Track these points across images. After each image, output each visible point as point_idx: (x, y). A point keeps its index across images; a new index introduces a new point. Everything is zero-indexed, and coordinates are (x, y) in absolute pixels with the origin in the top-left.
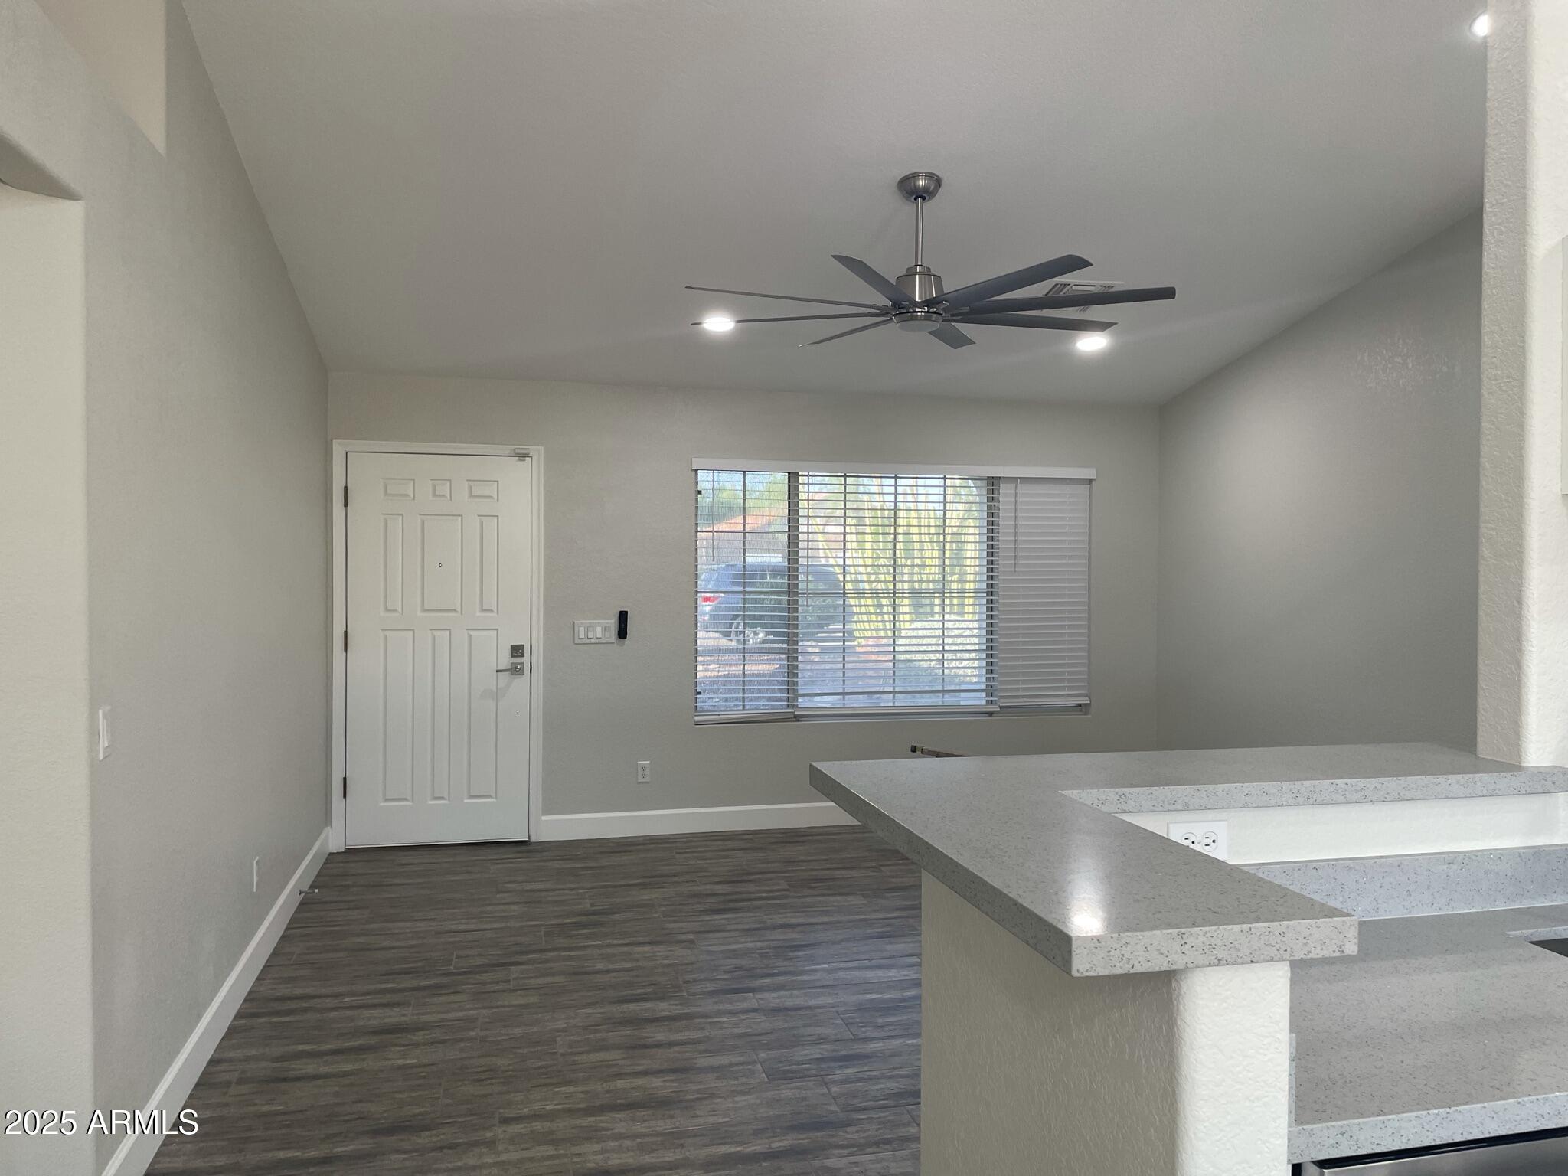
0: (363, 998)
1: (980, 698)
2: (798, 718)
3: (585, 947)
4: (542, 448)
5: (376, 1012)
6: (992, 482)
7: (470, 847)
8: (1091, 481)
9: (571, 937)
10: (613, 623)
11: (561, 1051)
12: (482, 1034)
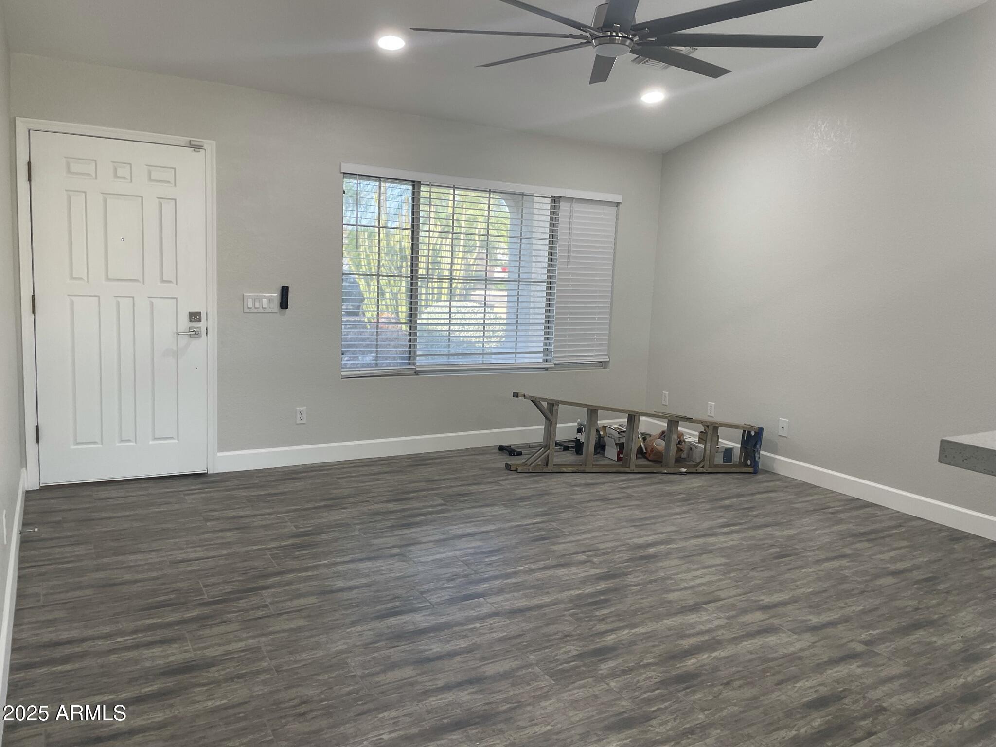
0: (134, 636)
1: (540, 358)
2: (417, 373)
3: (315, 567)
4: (214, 143)
5: (157, 651)
6: (555, 199)
7: (157, 481)
8: (618, 204)
9: (297, 558)
10: (276, 295)
11: (359, 673)
12: (274, 662)
